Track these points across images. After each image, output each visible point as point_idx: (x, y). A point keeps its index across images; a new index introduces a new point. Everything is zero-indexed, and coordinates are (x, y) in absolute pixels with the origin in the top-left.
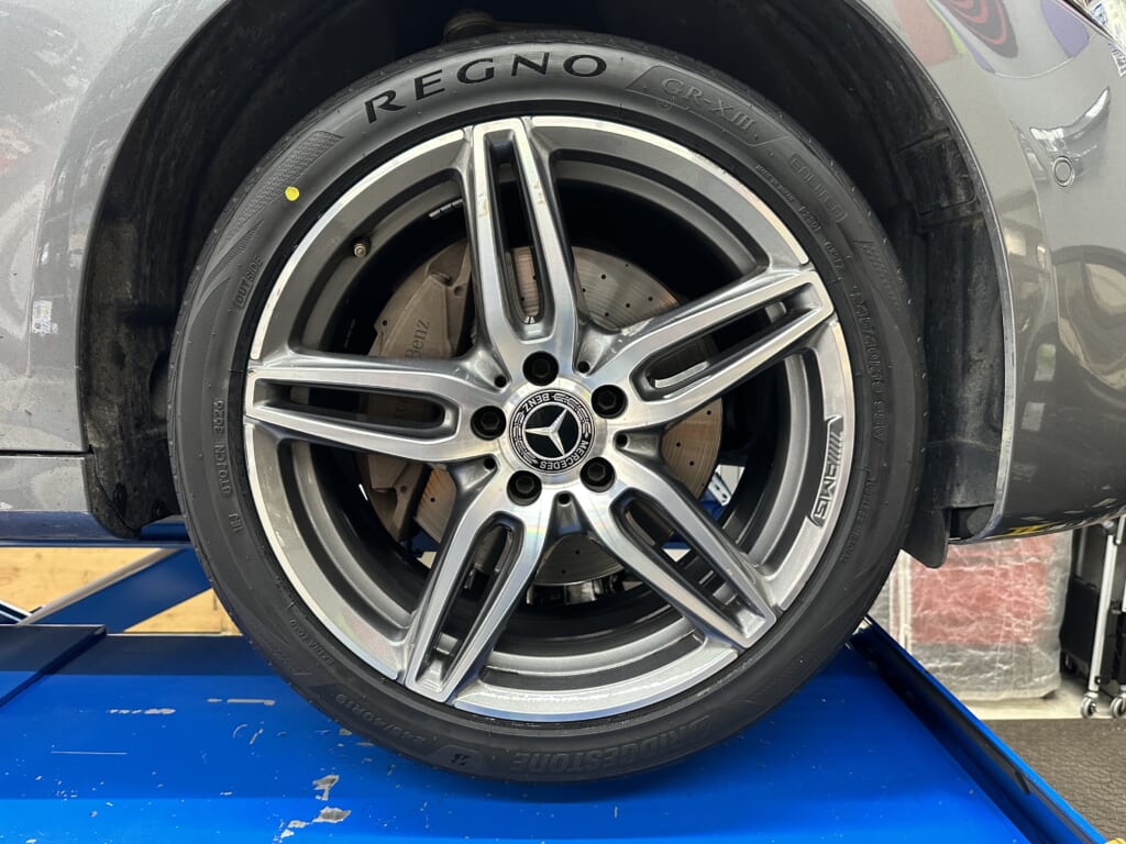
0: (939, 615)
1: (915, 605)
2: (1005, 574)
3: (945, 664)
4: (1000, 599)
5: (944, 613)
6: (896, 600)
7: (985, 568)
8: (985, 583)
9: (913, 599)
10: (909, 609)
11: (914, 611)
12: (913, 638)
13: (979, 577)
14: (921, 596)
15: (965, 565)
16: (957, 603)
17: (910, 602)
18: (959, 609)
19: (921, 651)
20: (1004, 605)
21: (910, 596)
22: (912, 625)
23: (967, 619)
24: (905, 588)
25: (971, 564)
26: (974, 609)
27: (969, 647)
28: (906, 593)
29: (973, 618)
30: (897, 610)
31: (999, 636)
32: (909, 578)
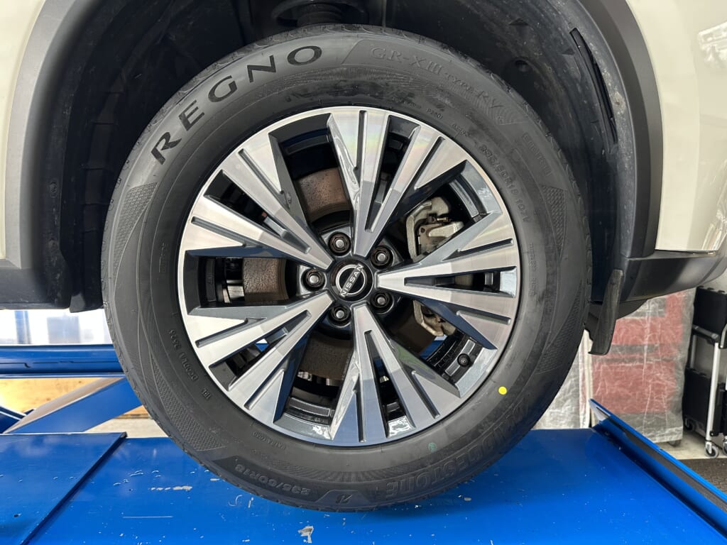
0: (610, 394)
1: (595, 388)
2: (650, 367)
4: (648, 383)
5: (614, 392)
6: (583, 385)
7: (638, 364)
8: (638, 373)
9: (594, 384)
10: (592, 390)
11: (594, 392)
13: (634, 370)
14: (599, 382)
15: (626, 363)
18: (621, 389)
20: (650, 386)
21: (591, 383)
24: (589, 378)
25: (629, 363)
27: (628, 413)
28: (589, 381)
30: (584, 394)
31: (646, 405)
32: (591, 372)
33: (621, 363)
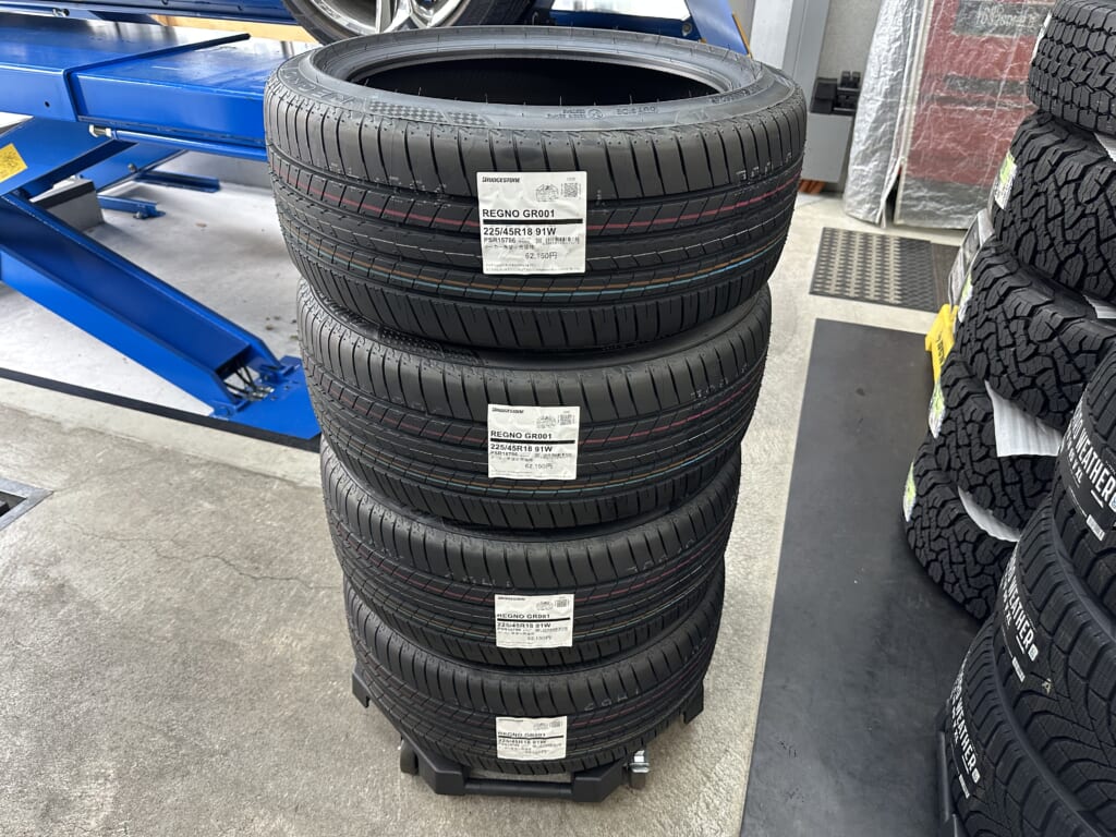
0: (934, 150)
1: (915, 139)
2: (1001, 116)
3: (931, 194)
4: (993, 139)
5: (941, 147)
6: (900, 133)
7: (985, 108)
8: (983, 122)
9: (914, 133)
10: (909, 143)
11: (913, 144)
12: (908, 169)
13: (978, 117)
14: (922, 131)
15: (967, 105)
16: (954, 140)
17: (910, 135)
18: (953, 145)
19: (913, 181)
20: (996, 145)
21: (911, 130)
22: (909, 157)
23: (960, 154)
24: (909, 123)
25: (971, 106)
26: (968, 146)
27: (957, 181)
28: (908, 128)
29: (965, 154)
30: (898, 145)
31: (985, 172)
32: (914, 113)
33: (960, 104)
